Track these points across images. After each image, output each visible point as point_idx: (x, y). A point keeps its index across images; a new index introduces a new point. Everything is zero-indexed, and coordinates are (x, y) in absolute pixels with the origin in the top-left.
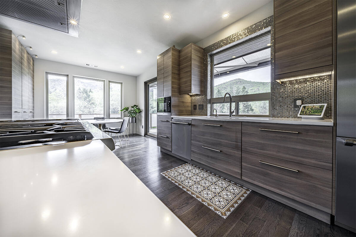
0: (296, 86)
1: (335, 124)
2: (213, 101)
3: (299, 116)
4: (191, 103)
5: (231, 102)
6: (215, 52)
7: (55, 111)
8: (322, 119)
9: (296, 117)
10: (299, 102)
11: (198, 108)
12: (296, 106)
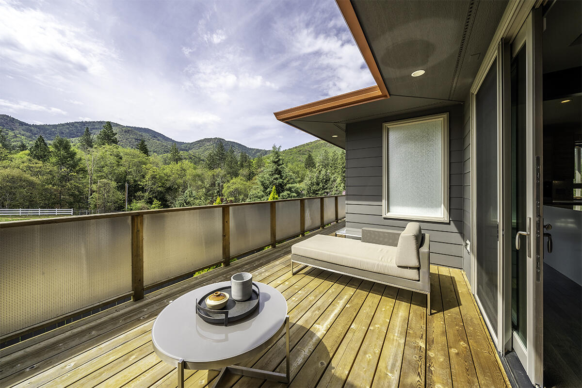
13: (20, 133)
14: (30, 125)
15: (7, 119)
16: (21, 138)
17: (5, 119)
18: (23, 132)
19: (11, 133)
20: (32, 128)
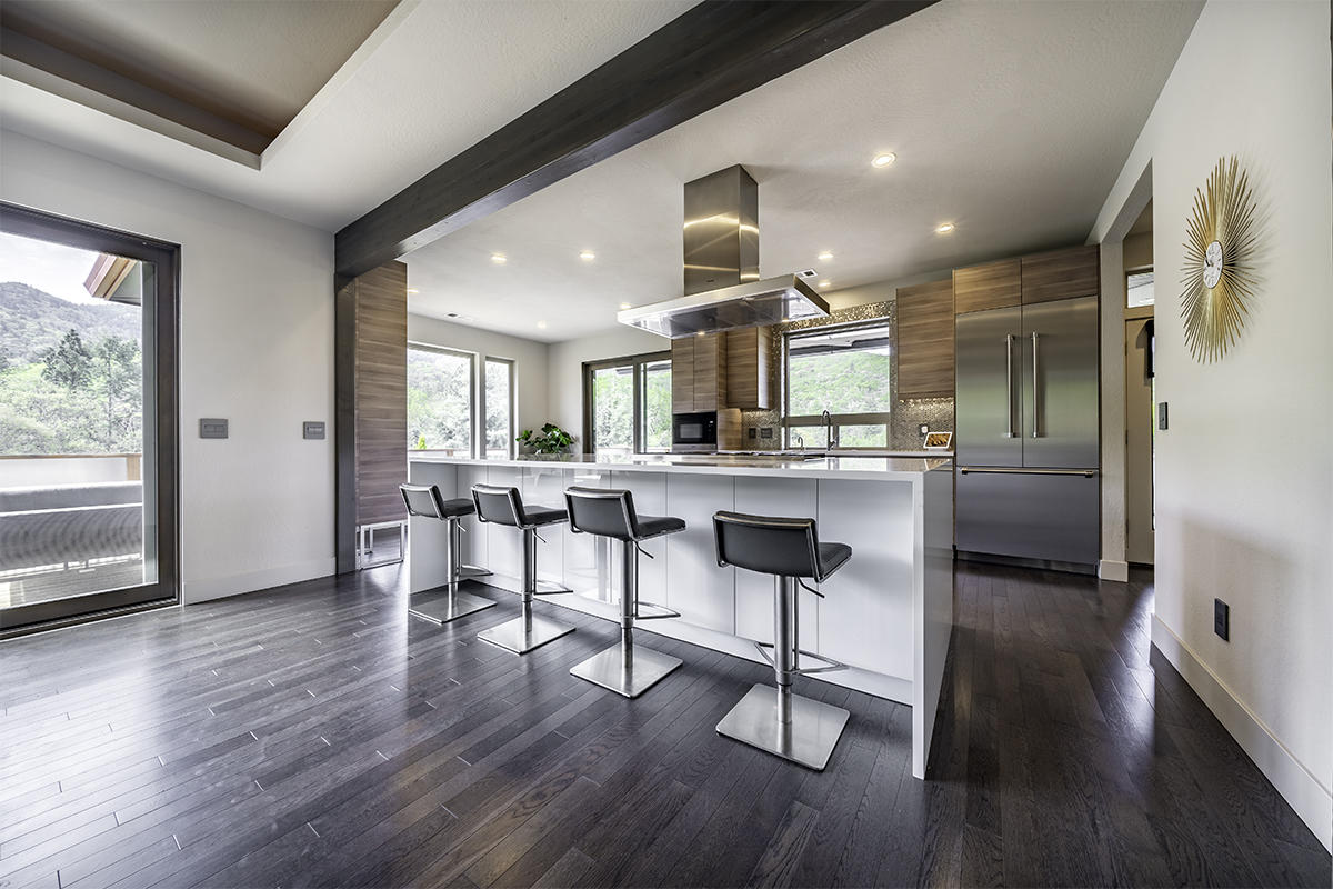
0: (922, 407)
1: (955, 454)
2: (789, 422)
3: (925, 447)
4: (743, 424)
5: (829, 425)
6: (792, 331)
8: (948, 450)
9: (921, 449)
10: (925, 429)
11: (758, 435)
12: (922, 435)
13: (51, 324)
14: (75, 307)
15: (23, 293)
16: (54, 335)
17: (19, 292)
18: (58, 322)
19: (31, 325)
20: (80, 312)
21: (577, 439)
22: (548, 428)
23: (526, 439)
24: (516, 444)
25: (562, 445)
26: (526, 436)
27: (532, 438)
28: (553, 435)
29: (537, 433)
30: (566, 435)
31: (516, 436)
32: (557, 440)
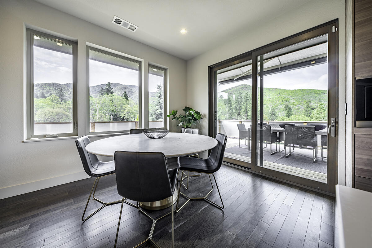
7: (49, 118)
21: (205, 116)
22: (187, 109)
23: (174, 116)
24: (168, 118)
25: (195, 119)
26: (174, 114)
27: (177, 115)
28: (190, 113)
29: (181, 112)
30: (198, 113)
31: (168, 114)
32: (193, 116)
